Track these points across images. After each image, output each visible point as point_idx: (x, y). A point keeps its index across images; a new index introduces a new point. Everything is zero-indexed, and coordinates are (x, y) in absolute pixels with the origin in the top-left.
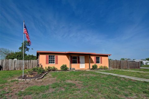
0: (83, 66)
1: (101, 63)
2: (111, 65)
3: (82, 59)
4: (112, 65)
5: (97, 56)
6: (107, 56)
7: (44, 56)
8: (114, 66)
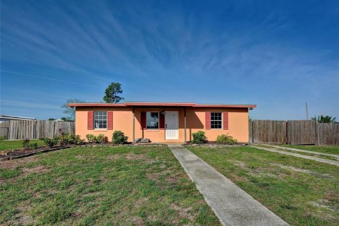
0: (173, 135)
1: (226, 127)
2: (257, 132)
3: (171, 118)
4: (262, 133)
5: (214, 111)
6: (245, 110)
7: (85, 114)
8: (267, 135)
